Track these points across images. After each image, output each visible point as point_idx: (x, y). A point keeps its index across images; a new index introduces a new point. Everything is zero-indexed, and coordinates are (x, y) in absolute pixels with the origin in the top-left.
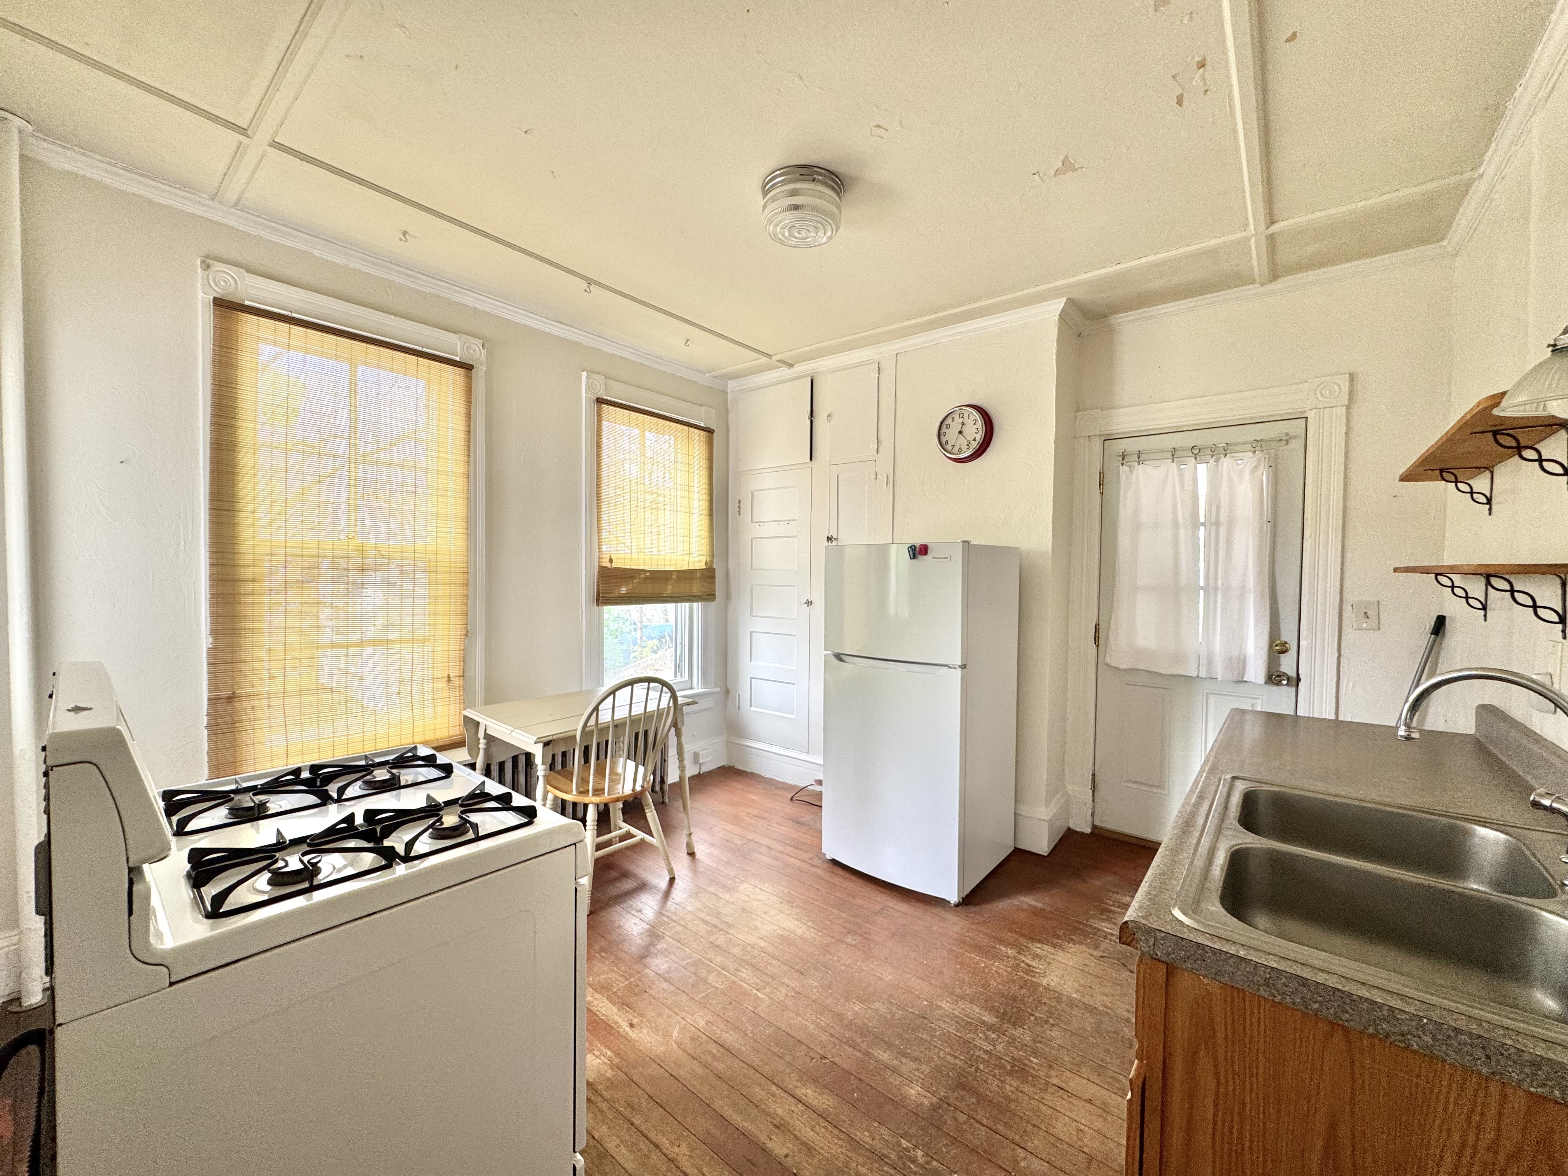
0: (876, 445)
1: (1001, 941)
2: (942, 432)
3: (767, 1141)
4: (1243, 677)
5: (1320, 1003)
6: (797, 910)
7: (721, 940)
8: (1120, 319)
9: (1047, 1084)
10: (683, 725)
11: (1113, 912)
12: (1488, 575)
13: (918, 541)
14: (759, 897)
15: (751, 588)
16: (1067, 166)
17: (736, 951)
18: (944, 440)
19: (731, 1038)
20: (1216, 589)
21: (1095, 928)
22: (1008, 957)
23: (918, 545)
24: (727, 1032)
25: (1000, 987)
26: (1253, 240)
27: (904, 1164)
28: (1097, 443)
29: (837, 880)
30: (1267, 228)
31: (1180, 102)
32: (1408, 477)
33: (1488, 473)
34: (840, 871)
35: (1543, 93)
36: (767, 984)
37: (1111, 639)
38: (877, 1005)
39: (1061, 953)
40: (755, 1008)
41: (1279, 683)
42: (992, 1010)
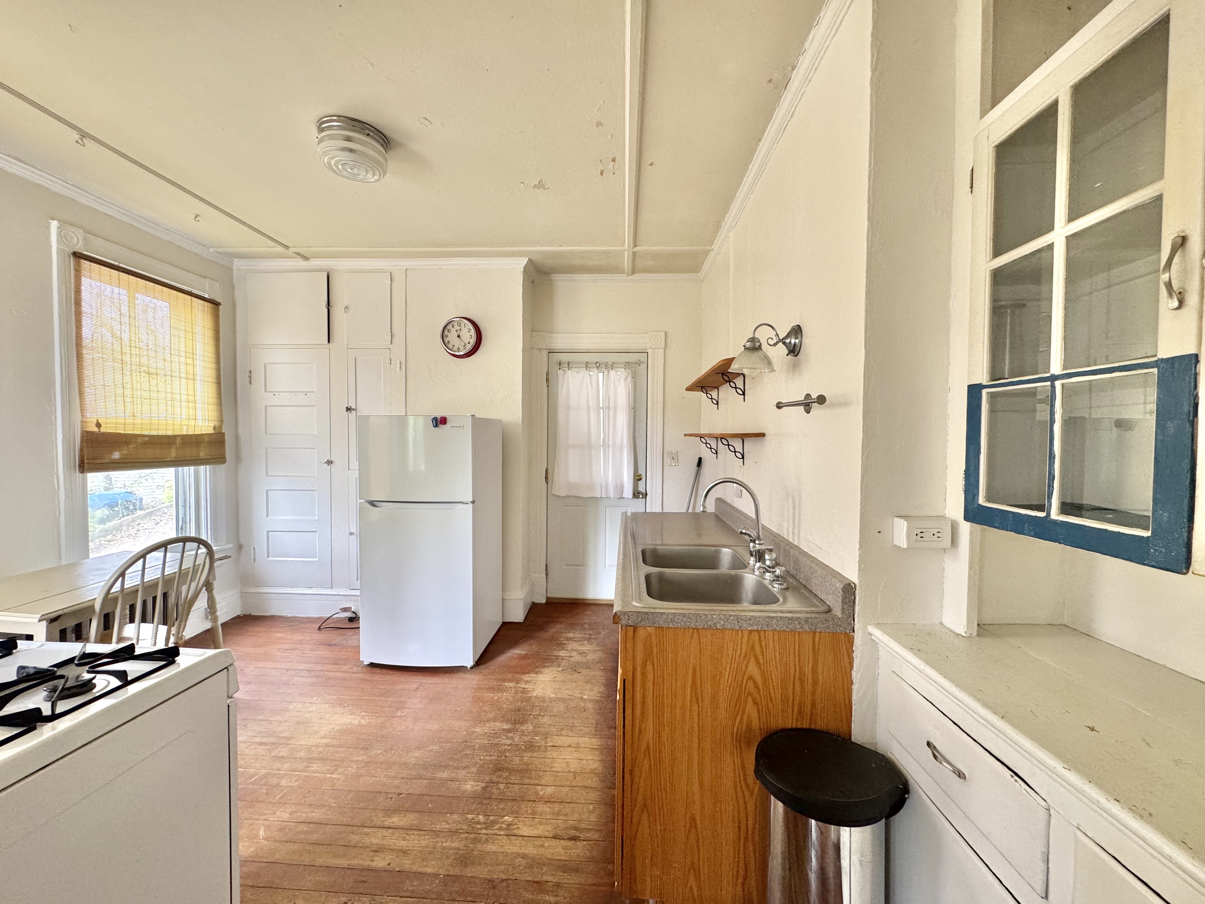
0: (390, 336)
1: (504, 680)
2: (445, 334)
3: (371, 864)
4: (622, 495)
5: (690, 622)
6: (349, 708)
7: (283, 752)
8: (555, 277)
9: (546, 747)
10: (215, 579)
11: (565, 644)
12: (721, 438)
13: (439, 414)
14: (311, 709)
15: (266, 450)
16: (540, 185)
17: (302, 754)
18: (446, 340)
19: (316, 815)
20: (609, 446)
21: (557, 656)
22: (511, 688)
23: (439, 417)
24: (312, 812)
25: (509, 706)
26: (626, 253)
27: (472, 828)
28: (545, 353)
29: (377, 678)
30: (633, 248)
31: (602, 174)
32: (689, 389)
33: (716, 389)
34: (378, 670)
35: (734, 224)
36: (339, 766)
37: (555, 479)
38: (431, 748)
39: (541, 676)
40: (333, 786)
41: (638, 497)
42: (508, 721)
